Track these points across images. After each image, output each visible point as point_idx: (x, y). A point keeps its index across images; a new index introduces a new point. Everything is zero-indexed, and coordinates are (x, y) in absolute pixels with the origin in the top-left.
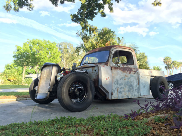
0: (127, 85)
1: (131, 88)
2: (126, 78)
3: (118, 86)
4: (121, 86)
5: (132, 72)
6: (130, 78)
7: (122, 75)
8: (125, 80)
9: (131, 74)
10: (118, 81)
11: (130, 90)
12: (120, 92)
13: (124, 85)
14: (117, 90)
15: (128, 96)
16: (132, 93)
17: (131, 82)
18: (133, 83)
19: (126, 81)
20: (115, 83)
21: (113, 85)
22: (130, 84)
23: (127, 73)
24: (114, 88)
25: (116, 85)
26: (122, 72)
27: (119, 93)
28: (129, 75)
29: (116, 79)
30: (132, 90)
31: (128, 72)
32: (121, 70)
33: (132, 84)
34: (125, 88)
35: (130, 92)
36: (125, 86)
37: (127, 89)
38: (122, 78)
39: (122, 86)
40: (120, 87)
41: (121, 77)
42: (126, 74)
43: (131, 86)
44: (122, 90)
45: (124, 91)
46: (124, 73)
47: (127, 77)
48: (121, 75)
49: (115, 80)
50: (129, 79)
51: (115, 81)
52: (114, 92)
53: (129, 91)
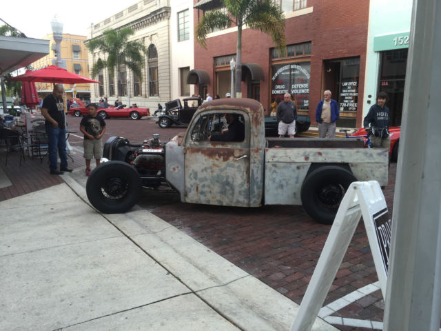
0: (217, 181)
1: (228, 188)
2: (216, 169)
3: (198, 182)
4: (203, 183)
5: (231, 158)
6: (225, 168)
7: (205, 163)
8: (212, 172)
9: (228, 161)
10: (196, 174)
11: (225, 192)
12: (202, 193)
13: (209, 181)
14: (194, 188)
15: (220, 201)
16: (230, 197)
17: (228, 177)
18: (233, 178)
19: (215, 174)
20: (190, 177)
21: (188, 180)
22: (225, 180)
23: (217, 160)
24: (188, 185)
25: (194, 181)
26: (207, 157)
27: (199, 195)
28: (224, 164)
29: (193, 171)
30: (231, 192)
31: (222, 157)
32: (205, 155)
33: (230, 180)
34: (211, 186)
35: (225, 195)
36: (211, 183)
37: (216, 188)
38: (206, 169)
39: (206, 183)
40: (201, 184)
41: (203, 167)
42: (216, 162)
43: (228, 183)
44: (206, 189)
45: (211, 192)
46: (211, 160)
47: (218, 166)
48: (203, 164)
49: (190, 172)
50: (222, 170)
51: (191, 174)
52: (190, 192)
53: (223, 193)
